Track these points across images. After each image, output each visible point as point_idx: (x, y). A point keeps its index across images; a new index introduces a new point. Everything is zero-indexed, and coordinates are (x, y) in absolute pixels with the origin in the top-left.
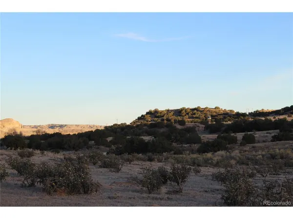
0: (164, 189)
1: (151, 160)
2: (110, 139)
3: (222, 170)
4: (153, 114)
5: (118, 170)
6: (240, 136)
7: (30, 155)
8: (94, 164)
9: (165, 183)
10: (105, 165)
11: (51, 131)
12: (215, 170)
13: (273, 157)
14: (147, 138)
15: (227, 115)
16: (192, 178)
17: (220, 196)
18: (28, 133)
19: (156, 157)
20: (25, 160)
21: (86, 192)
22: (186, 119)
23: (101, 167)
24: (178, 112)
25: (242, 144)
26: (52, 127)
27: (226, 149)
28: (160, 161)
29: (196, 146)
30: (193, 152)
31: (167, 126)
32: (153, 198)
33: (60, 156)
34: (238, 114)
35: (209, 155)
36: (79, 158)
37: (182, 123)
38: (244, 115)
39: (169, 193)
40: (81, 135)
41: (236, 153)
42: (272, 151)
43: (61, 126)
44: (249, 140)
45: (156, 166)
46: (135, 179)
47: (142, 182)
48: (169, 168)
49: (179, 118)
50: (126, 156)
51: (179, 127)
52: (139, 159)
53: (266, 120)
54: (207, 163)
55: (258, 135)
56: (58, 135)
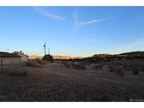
0: (99, 69)
1: (96, 64)
2: (88, 60)
3: (109, 66)
4: (96, 55)
5: (90, 65)
6: (112, 59)
7: (74, 62)
8: (85, 64)
9: (99, 68)
10: (87, 64)
11: (77, 58)
12: (108, 66)
13: (118, 63)
14: (94, 60)
15: (109, 55)
16: (103, 67)
17: (109, 70)
18: (73, 58)
19: (96, 63)
20: (73, 63)
21: (84, 69)
22: (102, 56)
23: (86, 65)
24: (100, 55)
25: (112, 61)
26: (77, 57)
27: (109, 62)
28: (97, 64)
29: (104, 61)
30: (103, 62)
31: (98, 57)
32: (97, 71)
33: (79, 63)
34: (111, 55)
35: (106, 63)
36: (83, 63)
37: (101, 57)
38: (112, 55)
39: (99, 70)
40: (82, 59)
41: (111, 62)
42: (118, 62)
43: (79, 57)
44: (113, 60)
45: (97, 65)
46: (93, 67)
47: (94, 68)
48: (99, 65)
49: (100, 56)
50: (91, 63)
51: (100, 57)
52: (93, 63)
53: (117, 56)
54: (106, 64)
55: (115, 59)
56: (78, 59)
